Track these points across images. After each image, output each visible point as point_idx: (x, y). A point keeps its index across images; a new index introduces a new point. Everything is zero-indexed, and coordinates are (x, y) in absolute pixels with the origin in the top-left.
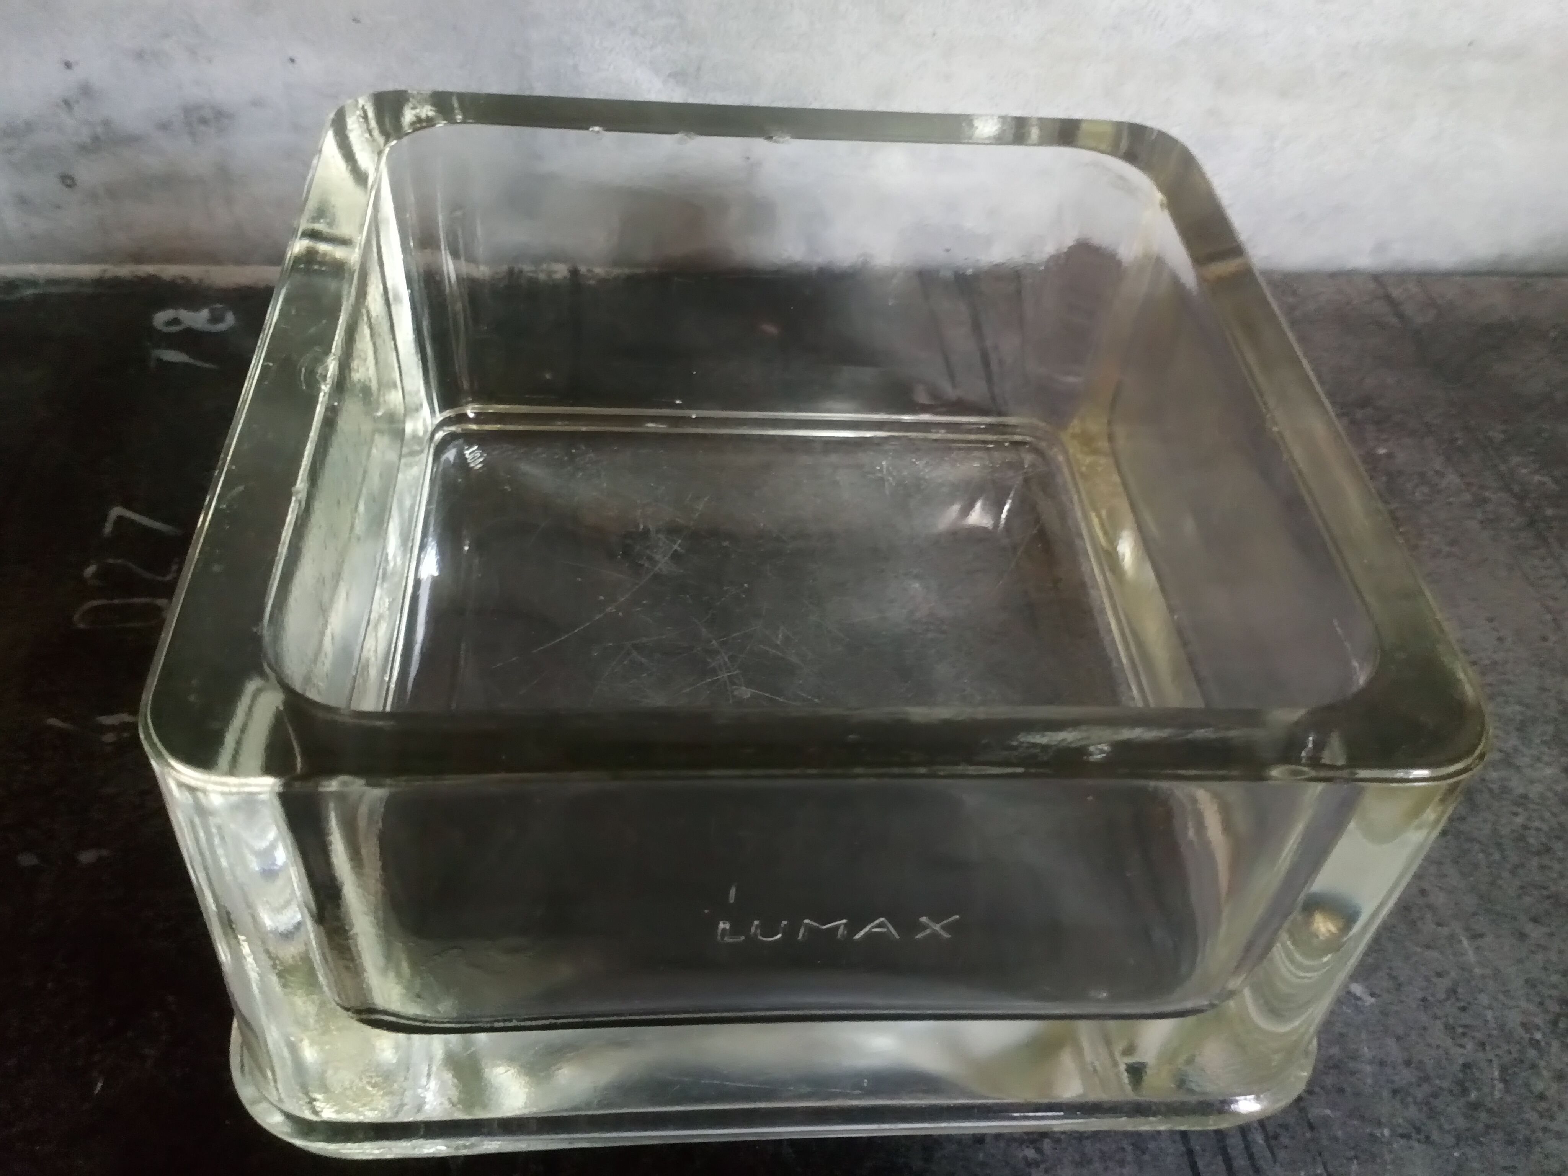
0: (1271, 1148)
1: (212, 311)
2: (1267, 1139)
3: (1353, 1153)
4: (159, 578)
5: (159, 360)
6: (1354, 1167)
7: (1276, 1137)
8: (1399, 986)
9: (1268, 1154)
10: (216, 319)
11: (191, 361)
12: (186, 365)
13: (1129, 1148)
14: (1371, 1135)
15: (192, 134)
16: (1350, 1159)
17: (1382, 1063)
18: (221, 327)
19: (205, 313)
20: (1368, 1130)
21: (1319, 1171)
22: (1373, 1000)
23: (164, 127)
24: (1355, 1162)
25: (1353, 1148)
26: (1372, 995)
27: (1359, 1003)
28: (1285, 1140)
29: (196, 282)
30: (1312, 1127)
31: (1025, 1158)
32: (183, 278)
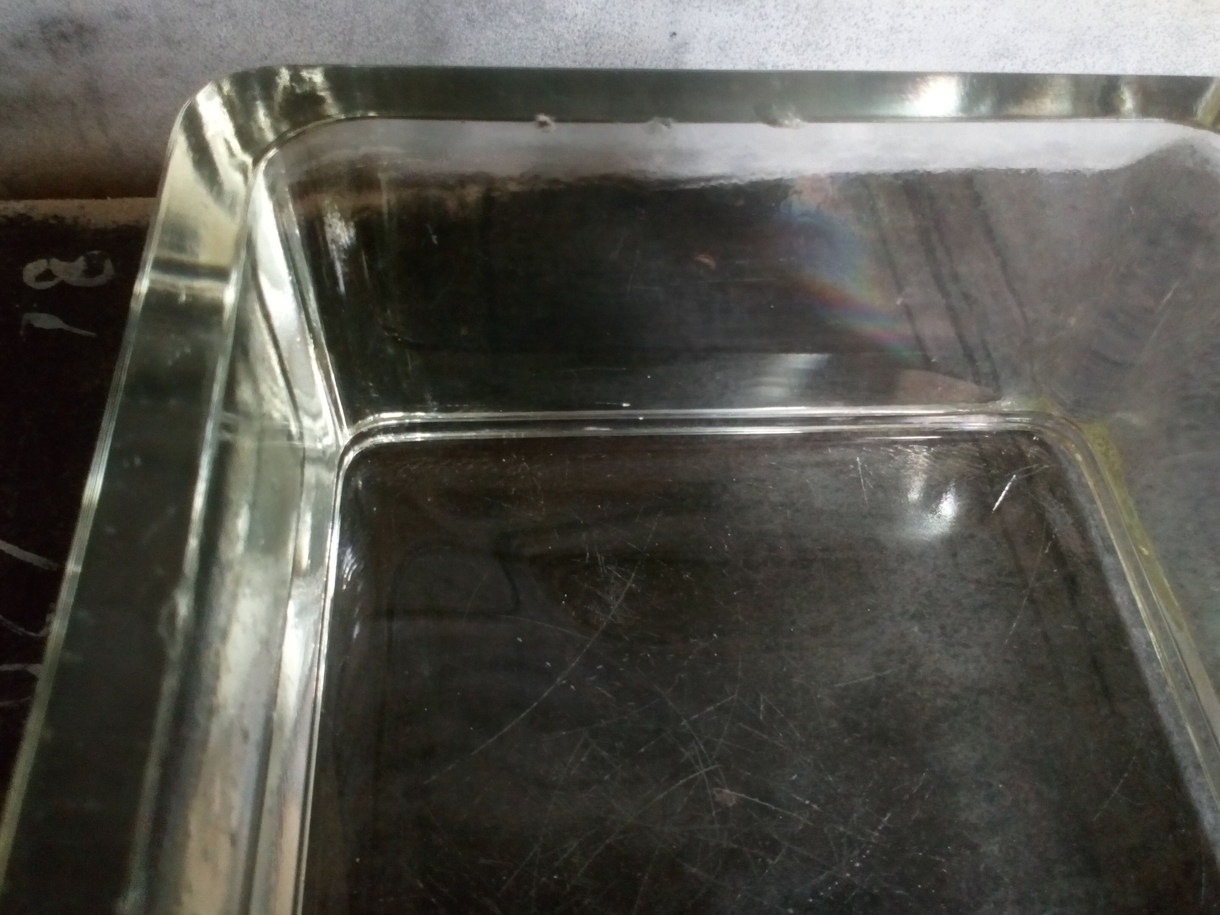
1: (88, 260)
4: (32, 634)
5: (30, 326)
10: (93, 270)
11: (65, 327)
12: (61, 330)
15: (54, 52)
18: (99, 280)
19: (80, 262)
23: (21, 44)
29: (69, 221)
32: (56, 217)
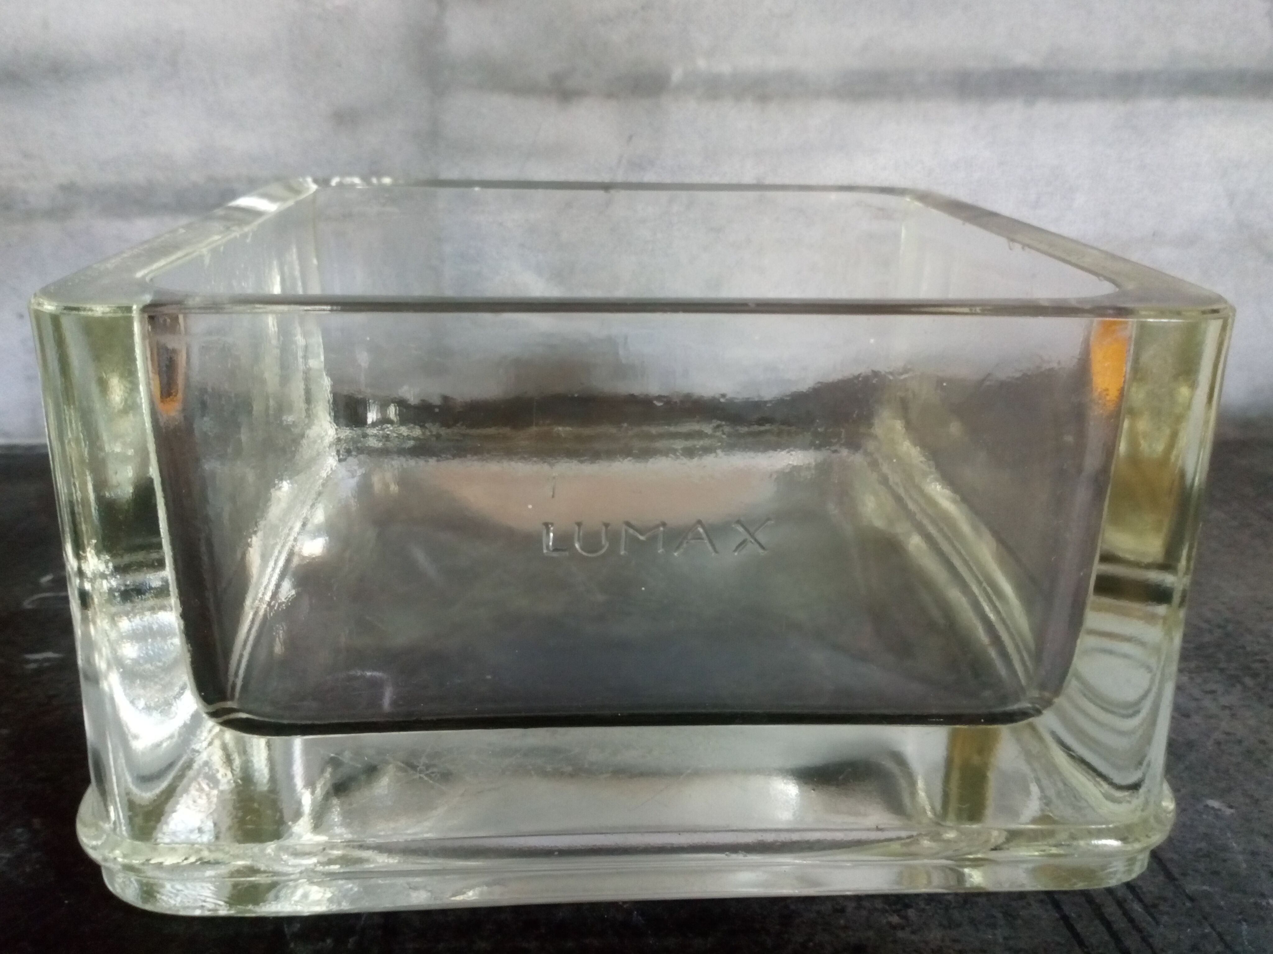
0: (1151, 915)
2: (1146, 907)
3: (1240, 917)
6: (1245, 926)
7: (1155, 906)
8: (1257, 802)
9: (1149, 919)
13: (1000, 916)
14: (1255, 903)
16: (1239, 922)
17: (1254, 854)
20: (1252, 900)
21: (1206, 931)
22: (1232, 811)
24: (1244, 923)
25: (1241, 913)
26: (1231, 807)
27: (1219, 813)
28: (1163, 907)
30: (1192, 899)
31: (889, 923)
